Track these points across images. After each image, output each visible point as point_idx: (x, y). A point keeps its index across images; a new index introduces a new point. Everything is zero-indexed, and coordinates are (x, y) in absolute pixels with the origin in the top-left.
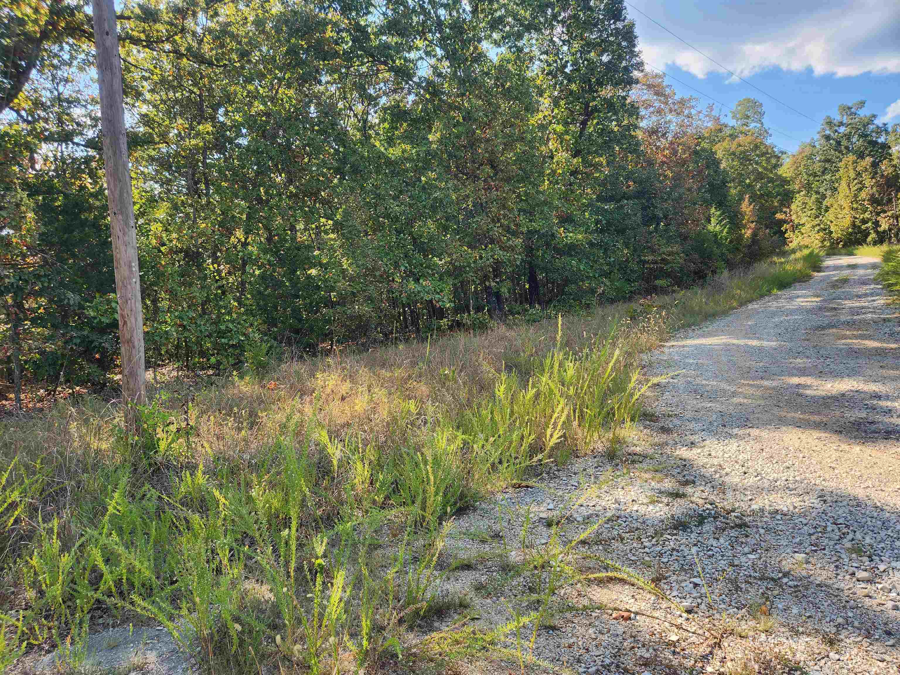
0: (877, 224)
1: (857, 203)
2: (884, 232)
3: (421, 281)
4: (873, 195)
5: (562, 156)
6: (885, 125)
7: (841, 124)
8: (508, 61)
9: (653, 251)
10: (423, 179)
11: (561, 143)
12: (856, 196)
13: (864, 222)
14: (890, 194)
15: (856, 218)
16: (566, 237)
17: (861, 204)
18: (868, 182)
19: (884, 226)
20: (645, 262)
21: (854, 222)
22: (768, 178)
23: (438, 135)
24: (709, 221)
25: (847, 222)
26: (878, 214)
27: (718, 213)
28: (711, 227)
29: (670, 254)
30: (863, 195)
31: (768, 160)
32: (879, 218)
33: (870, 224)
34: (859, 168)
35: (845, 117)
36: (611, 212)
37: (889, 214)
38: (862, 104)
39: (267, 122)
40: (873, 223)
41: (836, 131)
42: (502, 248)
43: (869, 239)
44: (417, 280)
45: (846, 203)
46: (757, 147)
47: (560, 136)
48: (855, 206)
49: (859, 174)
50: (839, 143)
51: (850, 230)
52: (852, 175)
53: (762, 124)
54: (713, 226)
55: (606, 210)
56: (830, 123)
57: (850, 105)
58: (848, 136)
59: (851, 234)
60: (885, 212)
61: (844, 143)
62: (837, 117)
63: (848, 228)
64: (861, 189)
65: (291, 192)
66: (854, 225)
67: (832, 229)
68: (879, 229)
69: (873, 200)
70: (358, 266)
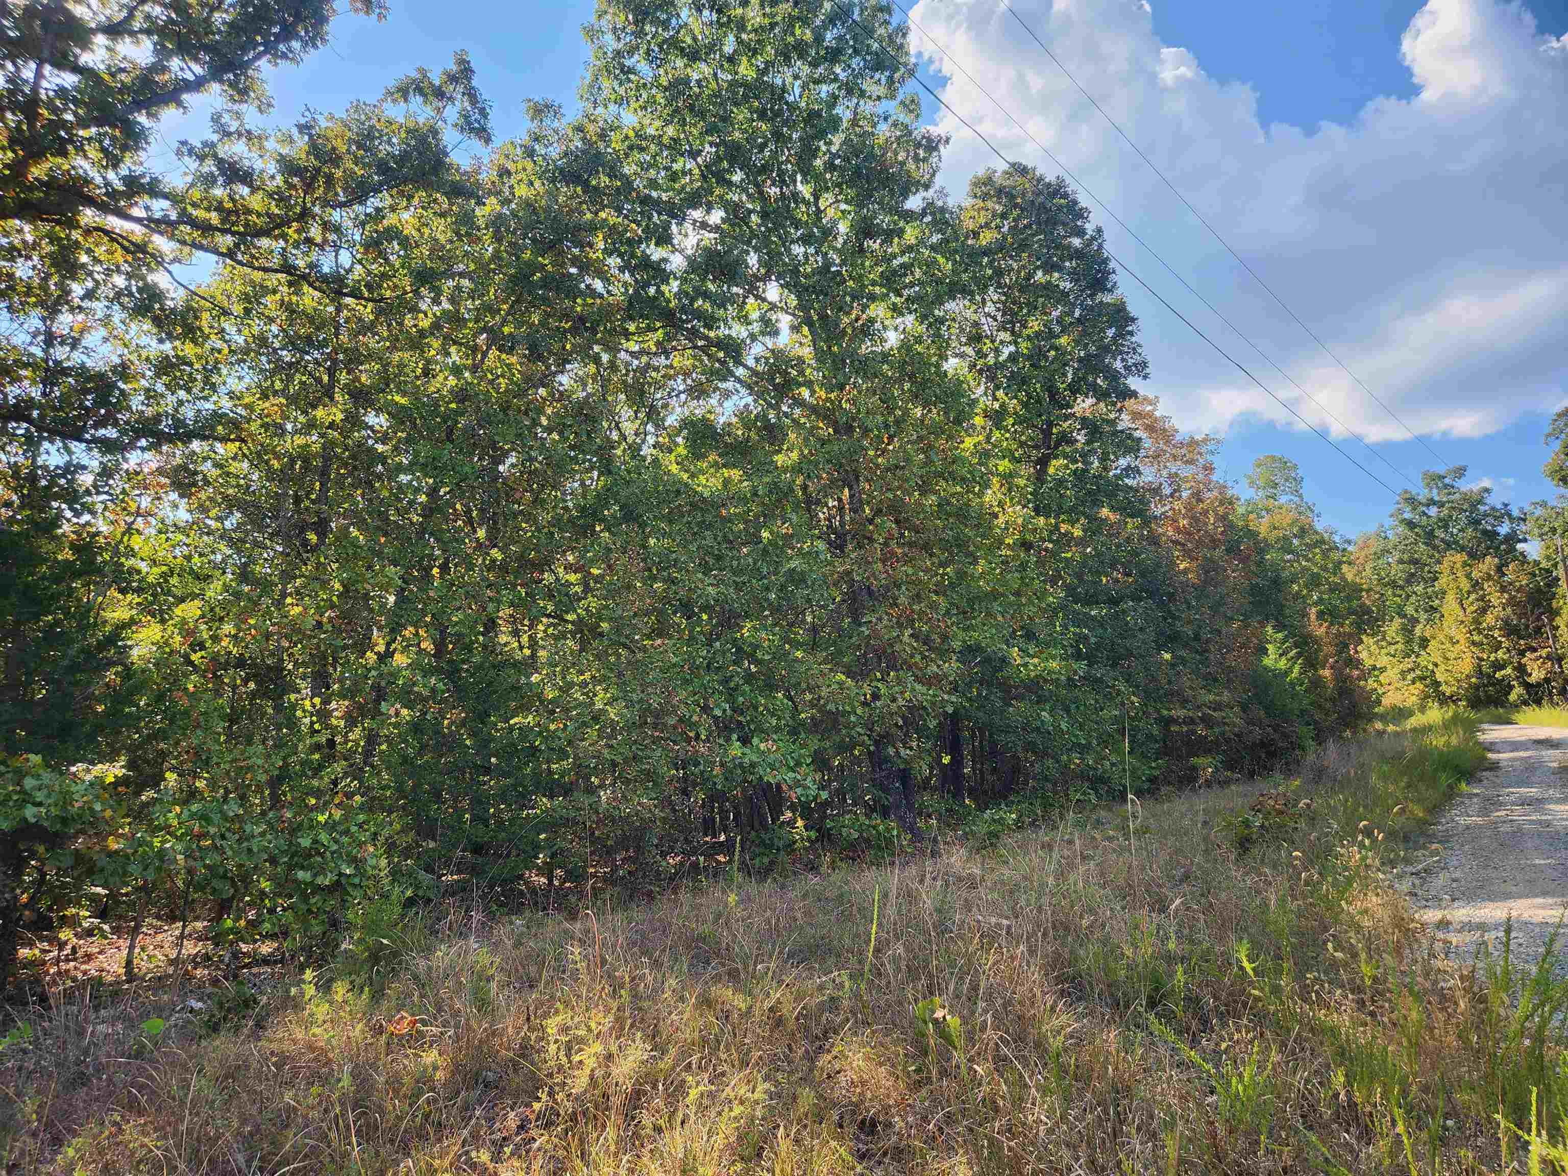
0: (1521, 669)
1: (1480, 633)
2: (1539, 685)
3: (755, 741)
4: (1507, 622)
5: (1016, 513)
6: (1506, 505)
7: (1431, 502)
8: (919, 340)
9: (1184, 702)
10: (765, 534)
11: (1010, 490)
12: (1477, 622)
13: (1498, 666)
14: (1539, 619)
15: (1482, 660)
16: (1025, 665)
17: (1486, 636)
18: (1496, 598)
19: (1536, 674)
20: (1172, 720)
21: (1480, 666)
22: (1329, 584)
23: (795, 455)
24: (1265, 651)
25: (1466, 666)
26: (1522, 653)
27: (1280, 635)
28: (1268, 661)
29: (1218, 707)
30: (1489, 619)
31: (1325, 554)
32: (1524, 661)
33: (1509, 670)
34: (1475, 574)
35: (1435, 491)
36: (1101, 623)
37: (1544, 653)
38: (1460, 472)
39: (459, 413)
40: (1514, 669)
41: (1424, 514)
42: (917, 679)
43: (1513, 697)
44: (745, 741)
45: (1460, 634)
46: (1303, 532)
47: (1008, 478)
48: (1476, 638)
49: (1476, 585)
50: (1430, 535)
51: (1473, 680)
52: (1465, 585)
53: (1301, 496)
54: (1273, 659)
55: (1093, 618)
56: (1412, 501)
57: (1442, 473)
58: (1444, 523)
59: (1477, 687)
60: (1534, 650)
61: (1440, 534)
62: (1423, 494)
63: (1468, 677)
64: (1483, 611)
65: (493, 561)
66: (1479, 673)
67: (1440, 677)
68: (1529, 680)
69: (1510, 630)
70: (630, 704)
